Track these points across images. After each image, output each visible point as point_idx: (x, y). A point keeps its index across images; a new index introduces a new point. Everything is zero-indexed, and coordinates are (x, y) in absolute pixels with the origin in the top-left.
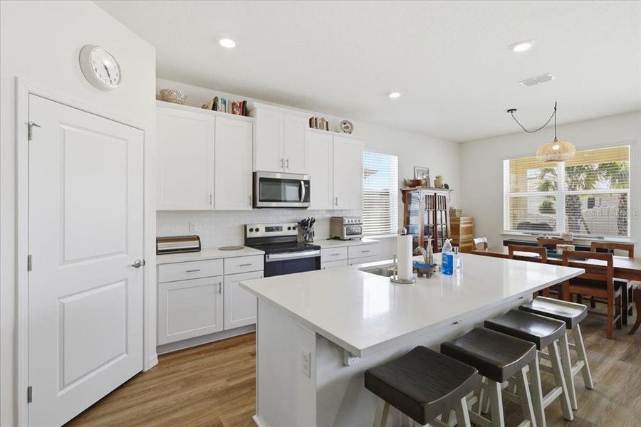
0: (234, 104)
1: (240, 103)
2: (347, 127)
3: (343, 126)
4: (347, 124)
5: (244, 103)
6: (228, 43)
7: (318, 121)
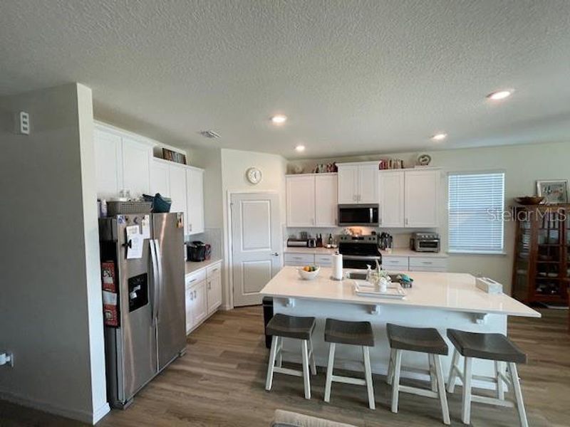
0: (328, 166)
2: (426, 160)
3: (421, 160)
4: (426, 157)
5: (334, 164)
7: (393, 163)
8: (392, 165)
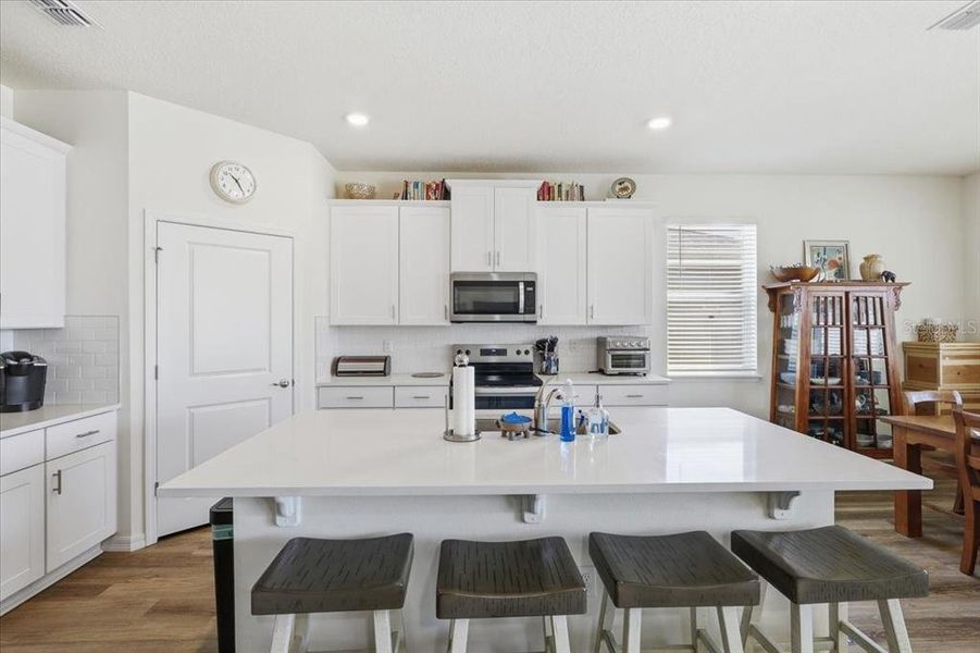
0: (429, 187)
1: (437, 185)
2: (626, 189)
3: (618, 187)
4: (626, 184)
5: (443, 182)
6: (358, 120)
7: (564, 189)
8: (564, 193)
